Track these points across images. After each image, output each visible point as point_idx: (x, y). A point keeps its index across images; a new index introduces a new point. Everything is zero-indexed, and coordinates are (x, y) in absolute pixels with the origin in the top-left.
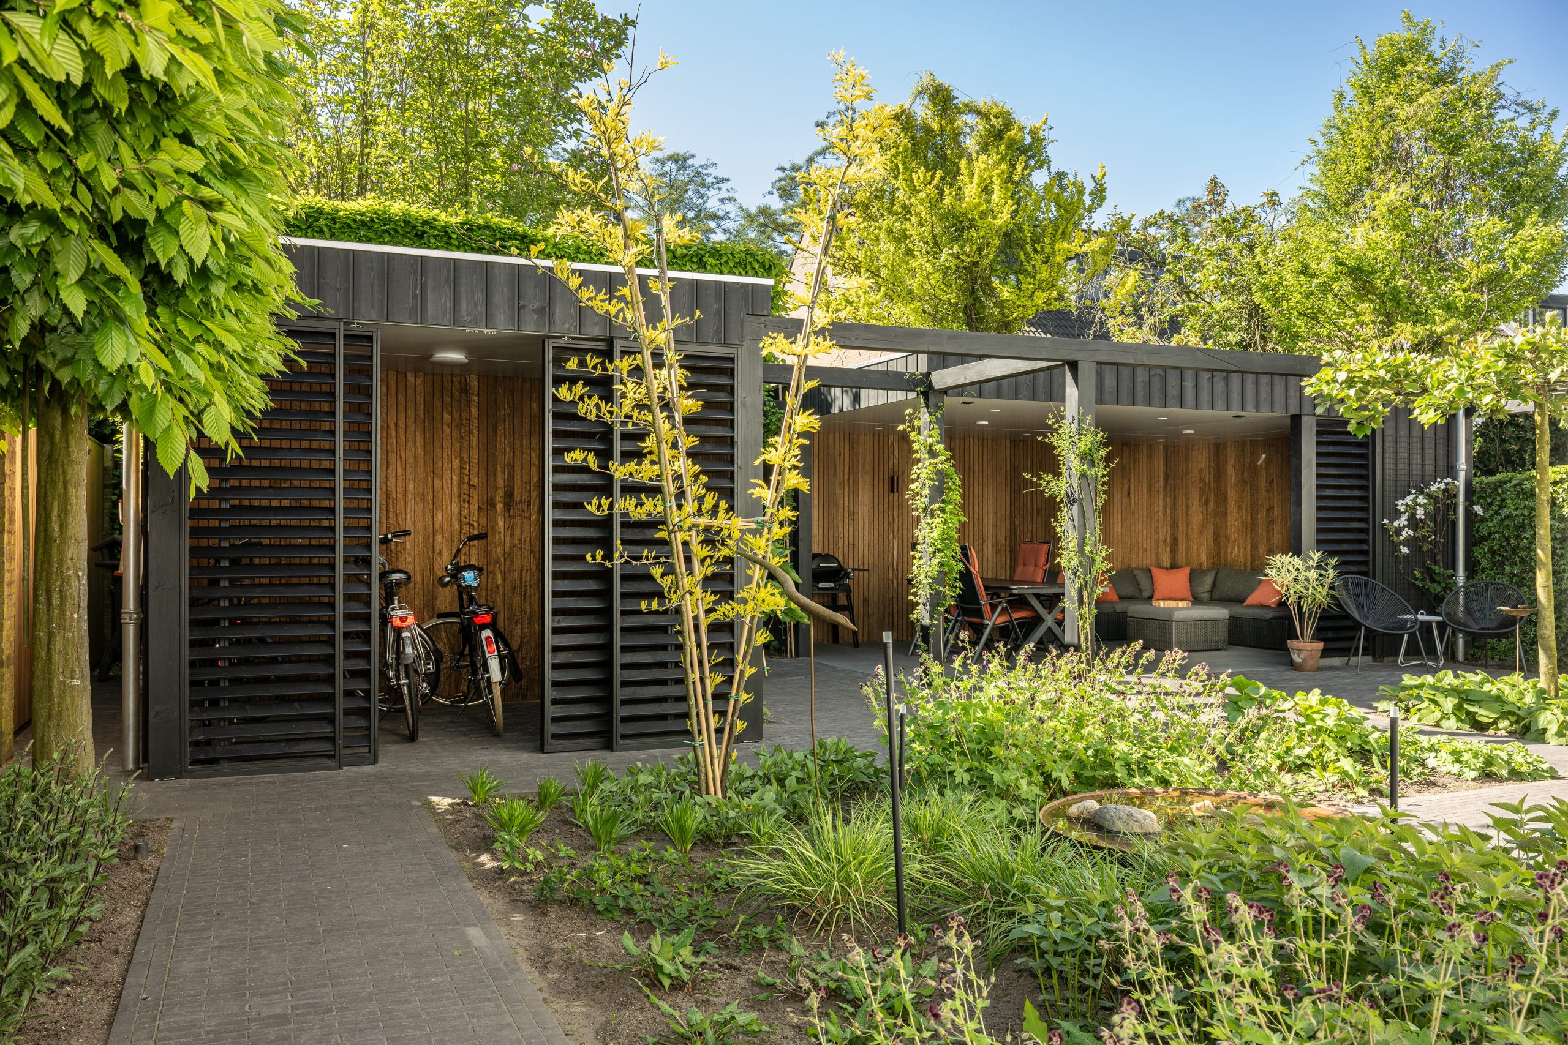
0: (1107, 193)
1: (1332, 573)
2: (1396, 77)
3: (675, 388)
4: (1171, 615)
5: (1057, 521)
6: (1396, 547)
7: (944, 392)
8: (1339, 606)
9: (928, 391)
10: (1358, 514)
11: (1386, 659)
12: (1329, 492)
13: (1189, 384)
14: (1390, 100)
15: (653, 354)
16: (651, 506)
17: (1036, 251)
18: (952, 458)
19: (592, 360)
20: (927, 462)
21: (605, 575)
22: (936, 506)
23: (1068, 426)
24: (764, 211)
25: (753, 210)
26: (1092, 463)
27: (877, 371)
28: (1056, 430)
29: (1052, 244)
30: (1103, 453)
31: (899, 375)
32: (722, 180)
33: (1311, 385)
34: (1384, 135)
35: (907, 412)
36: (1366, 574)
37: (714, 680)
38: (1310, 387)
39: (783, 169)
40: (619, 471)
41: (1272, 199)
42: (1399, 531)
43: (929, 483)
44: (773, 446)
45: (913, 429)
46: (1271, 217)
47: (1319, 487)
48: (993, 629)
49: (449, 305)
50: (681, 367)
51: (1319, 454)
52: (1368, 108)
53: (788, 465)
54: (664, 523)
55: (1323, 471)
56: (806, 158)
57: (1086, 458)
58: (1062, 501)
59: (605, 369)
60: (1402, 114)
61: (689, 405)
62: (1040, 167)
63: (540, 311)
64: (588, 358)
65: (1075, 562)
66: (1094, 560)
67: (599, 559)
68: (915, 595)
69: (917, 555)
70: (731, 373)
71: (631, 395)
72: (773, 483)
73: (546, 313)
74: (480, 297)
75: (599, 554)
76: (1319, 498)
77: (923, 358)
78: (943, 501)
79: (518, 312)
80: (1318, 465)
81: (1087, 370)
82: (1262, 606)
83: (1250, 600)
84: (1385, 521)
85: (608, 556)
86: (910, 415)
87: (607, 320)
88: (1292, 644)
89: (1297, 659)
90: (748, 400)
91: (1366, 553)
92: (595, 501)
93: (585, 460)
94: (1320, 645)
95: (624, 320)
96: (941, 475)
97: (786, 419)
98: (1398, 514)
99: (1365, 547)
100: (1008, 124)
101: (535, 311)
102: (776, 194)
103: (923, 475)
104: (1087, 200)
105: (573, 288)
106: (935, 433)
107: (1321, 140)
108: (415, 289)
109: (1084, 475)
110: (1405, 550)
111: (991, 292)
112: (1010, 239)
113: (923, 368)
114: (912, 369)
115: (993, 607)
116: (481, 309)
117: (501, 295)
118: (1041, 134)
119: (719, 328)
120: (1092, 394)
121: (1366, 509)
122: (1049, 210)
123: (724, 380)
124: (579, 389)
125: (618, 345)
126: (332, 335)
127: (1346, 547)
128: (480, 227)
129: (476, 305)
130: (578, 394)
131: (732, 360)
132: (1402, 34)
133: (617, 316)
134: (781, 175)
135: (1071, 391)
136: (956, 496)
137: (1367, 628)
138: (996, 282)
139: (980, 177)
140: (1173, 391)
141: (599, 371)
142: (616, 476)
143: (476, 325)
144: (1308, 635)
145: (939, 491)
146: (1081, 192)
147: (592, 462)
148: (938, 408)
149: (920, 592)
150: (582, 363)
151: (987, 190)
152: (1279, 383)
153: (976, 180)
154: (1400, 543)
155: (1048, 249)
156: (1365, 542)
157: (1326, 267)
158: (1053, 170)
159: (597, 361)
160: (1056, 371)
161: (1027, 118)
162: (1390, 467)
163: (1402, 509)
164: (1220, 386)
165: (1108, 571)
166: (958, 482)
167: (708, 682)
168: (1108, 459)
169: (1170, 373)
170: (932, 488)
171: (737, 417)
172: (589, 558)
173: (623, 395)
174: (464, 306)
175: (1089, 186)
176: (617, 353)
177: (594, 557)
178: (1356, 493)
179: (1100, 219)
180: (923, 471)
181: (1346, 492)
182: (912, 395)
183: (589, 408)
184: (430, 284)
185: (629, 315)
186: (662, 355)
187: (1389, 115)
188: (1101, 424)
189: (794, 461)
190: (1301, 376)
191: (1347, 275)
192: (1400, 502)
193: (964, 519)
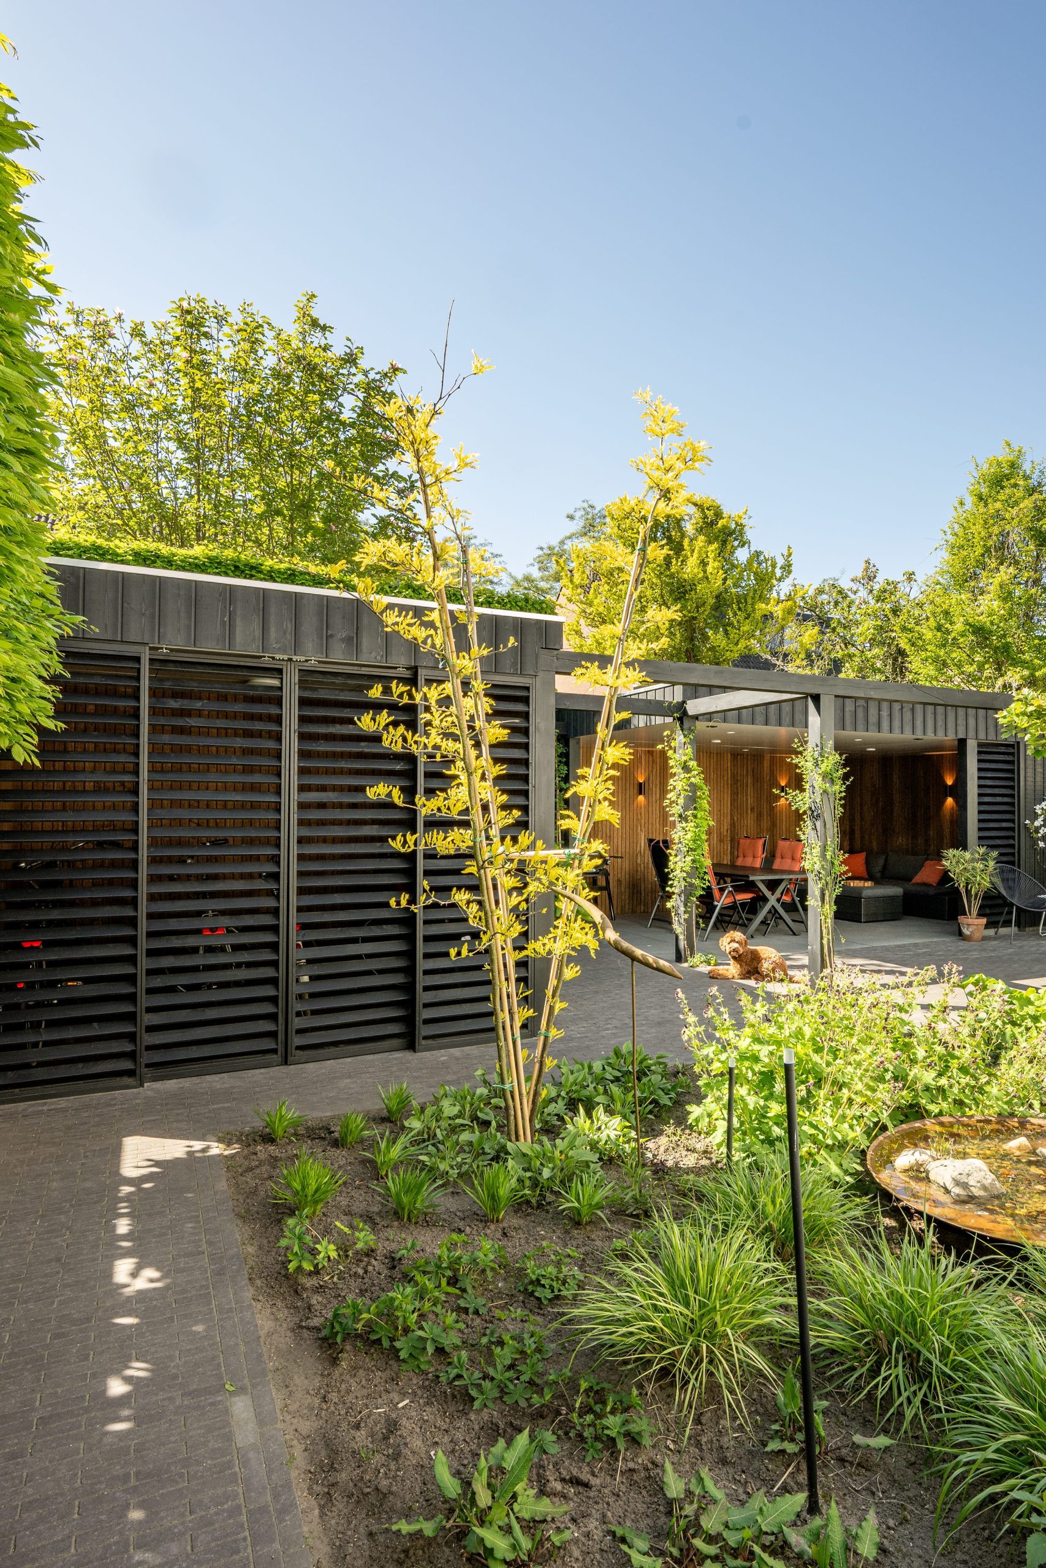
0: (793, 568)
1: (992, 863)
2: (1002, 488)
3: (482, 717)
4: (860, 894)
5: (801, 830)
6: (1034, 842)
7: (696, 718)
8: (995, 888)
9: (681, 715)
10: (1008, 816)
11: (1027, 929)
12: (987, 799)
13: (885, 713)
14: (998, 505)
15: (462, 683)
16: (460, 839)
17: (740, 609)
18: (702, 772)
19: (398, 688)
20: (682, 776)
21: (409, 920)
22: (689, 813)
23: (811, 751)
24: (528, 579)
25: (520, 577)
26: (832, 781)
27: (638, 700)
28: (801, 753)
29: (753, 604)
30: (841, 772)
31: (660, 703)
32: (497, 556)
33: (1005, 717)
34: (996, 530)
35: (665, 734)
36: (1012, 863)
37: (523, 1014)
38: (1003, 717)
39: (541, 549)
40: (426, 807)
41: (910, 577)
42: (1037, 830)
43: (683, 793)
44: (583, 777)
45: (671, 748)
46: (907, 590)
47: (980, 795)
48: (722, 908)
49: (258, 633)
50: (486, 695)
51: (980, 770)
52: (982, 510)
53: (600, 797)
54: (471, 856)
55: (983, 782)
56: (559, 540)
57: (827, 777)
58: (805, 813)
59: (411, 697)
60: (1007, 516)
61: (495, 732)
62: (743, 546)
63: (348, 640)
64: (394, 685)
65: (817, 867)
66: (833, 864)
67: (404, 903)
68: (671, 886)
69: (673, 853)
70: (526, 700)
71: (436, 723)
72: (583, 815)
73: (353, 642)
74: (289, 626)
75: (404, 899)
76: (980, 804)
77: (679, 689)
78: (695, 809)
79: (326, 639)
80: (979, 778)
81: (826, 701)
82: (925, 884)
83: (917, 879)
84: (1027, 822)
85: (413, 901)
86: (668, 736)
87: (413, 646)
88: (961, 918)
89: (966, 931)
90: (542, 725)
91: (1013, 846)
92: (399, 837)
93: (389, 795)
94: (984, 921)
95: (433, 646)
96: (694, 787)
97: (597, 751)
98: (1036, 816)
99: (1012, 842)
100: (718, 515)
101: (343, 640)
102: (537, 566)
103: (679, 787)
104: (778, 572)
105: (377, 611)
106: (689, 750)
107: (949, 531)
108: (223, 616)
109: (825, 791)
110: (1041, 844)
111: (706, 638)
112: (721, 602)
113: (679, 698)
114: (669, 698)
115: (722, 890)
116: (290, 637)
117: (309, 624)
118: (743, 521)
119: (516, 659)
120: (831, 723)
121: (1013, 812)
122: (749, 579)
123: (520, 707)
124: (384, 717)
125: (422, 674)
126: (137, 659)
127: (998, 842)
128: (301, 573)
129: (285, 633)
130: (383, 724)
131: (527, 689)
132: (1004, 456)
133: (425, 642)
134: (540, 552)
135: (814, 719)
136: (705, 804)
137: (1018, 908)
138: (710, 633)
139: (700, 552)
140: (873, 719)
141: (406, 700)
142: (424, 811)
143: (285, 652)
144: (975, 912)
145: (692, 801)
146: (774, 566)
147: (397, 797)
148: (691, 731)
149: (676, 883)
150: (387, 691)
151: (704, 563)
152: (951, 712)
153: (696, 555)
154: (1038, 839)
155: (750, 609)
156: (1013, 838)
157: (959, 626)
158: (753, 549)
159: (403, 688)
160: (797, 703)
161: (731, 510)
162: (1030, 779)
163: (1039, 812)
164: (908, 715)
165: (845, 873)
166: (707, 793)
167: (516, 1017)
168: (845, 777)
169: (871, 703)
170: (686, 797)
171: (532, 741)
172: (393, 902)
173: (428, 724)
174: (273, 633)
175: (780, 562)
176: (421, 680)
177: (398, 903)
178: (1006, 800)
179: (785, 588)
180: (678, 784)
181: (999, 799)
182: (669, 720)
183: (393, 740)
184: (239, 612)
185: (438, 641)
186: (469, 683)
187: (998, 516)
188: (839, 748)
189: (606, 793)
190: (996, 710)
191: (974, 633)
192: (1038, 807)
193: (712, 823)
